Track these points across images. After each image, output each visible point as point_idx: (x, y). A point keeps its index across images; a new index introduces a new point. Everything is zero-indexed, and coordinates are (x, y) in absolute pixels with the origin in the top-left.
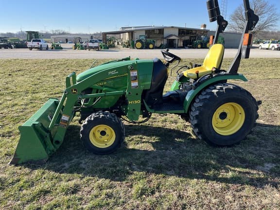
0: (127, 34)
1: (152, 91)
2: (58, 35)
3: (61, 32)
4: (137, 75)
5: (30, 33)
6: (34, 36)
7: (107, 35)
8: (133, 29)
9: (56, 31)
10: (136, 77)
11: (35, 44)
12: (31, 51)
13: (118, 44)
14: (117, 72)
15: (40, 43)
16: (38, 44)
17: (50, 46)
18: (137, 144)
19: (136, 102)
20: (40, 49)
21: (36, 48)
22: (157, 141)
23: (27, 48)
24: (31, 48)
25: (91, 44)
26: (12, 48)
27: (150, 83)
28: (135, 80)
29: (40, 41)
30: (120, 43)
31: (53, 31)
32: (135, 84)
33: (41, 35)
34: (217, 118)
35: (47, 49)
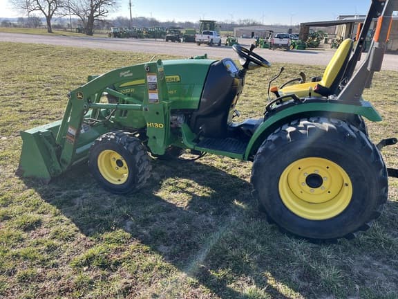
0: (345, 26)
1: (201, 112)
2: (246, 26)
3: (251, 23)
4: (156, 81)
5: (205, 23)
6: (209, 27)
7: (311, 28)
8: (355, 18)
9: (245, 21)
10: (154, 84)
11: (205, 38)
12: (200, 47)
13: (326, 42)
14: (131, 74)
15: (211, 37)
16: (209, 37)
17: (224, 40)
18: (174, 192)
19: (157, 126)
20: (211, 44)
21: (205, 43)
22: (206, 195)
23: (195, 42)
24: (199, 43)
25: (277, 41)
26: (180, 41)
27: (198, 99)
28: (155, 89)
29: (211, 34)
30: (330, 41)
31: (241, 21)
32: (154, 96)
33: (218, 26)
34: (301, 182)
35: (219, 45)
